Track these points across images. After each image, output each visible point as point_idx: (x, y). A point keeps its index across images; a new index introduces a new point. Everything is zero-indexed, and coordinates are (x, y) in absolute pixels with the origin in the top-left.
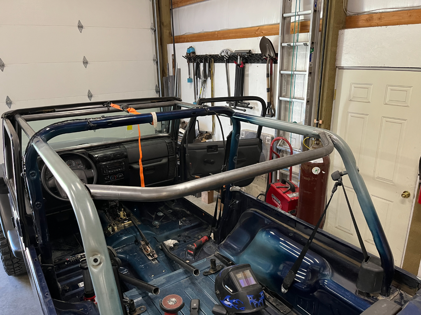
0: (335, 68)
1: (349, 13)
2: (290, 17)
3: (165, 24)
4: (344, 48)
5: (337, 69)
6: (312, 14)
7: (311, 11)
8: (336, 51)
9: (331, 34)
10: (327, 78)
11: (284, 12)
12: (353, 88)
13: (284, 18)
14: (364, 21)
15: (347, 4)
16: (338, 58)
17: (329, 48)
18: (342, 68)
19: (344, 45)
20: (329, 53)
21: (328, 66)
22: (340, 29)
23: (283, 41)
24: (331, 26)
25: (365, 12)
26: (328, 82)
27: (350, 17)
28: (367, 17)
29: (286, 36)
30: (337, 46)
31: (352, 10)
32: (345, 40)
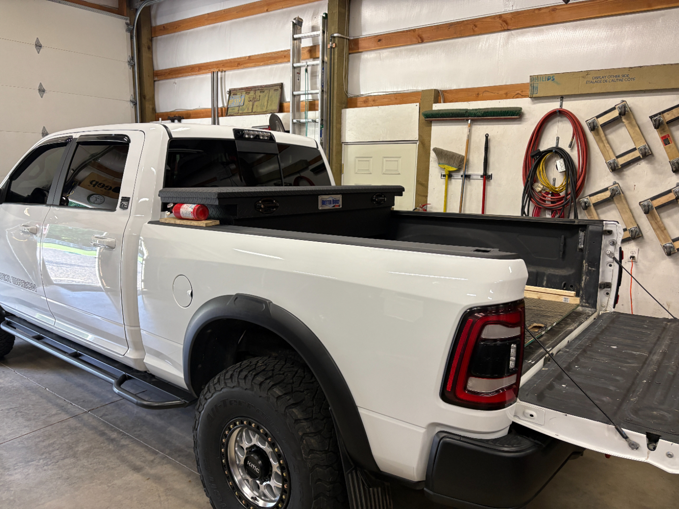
0: (340, 144)
1: (350, 95)
2: (299, 95)
3: (147, 97)
4: (347, 125)
5: (343, 145)
6: (320, 93)
7: (319, 91)
8: (341, 128)
9: (335, 112)
10: (334, 153)
11: (294, 90)
12: (357, 161)
13: (294, 96)
14: (362, 103)
15: (347, 87)
16: (343, 134)
17: (335, 124)
18: (347, 144)
19: (347, 123)
20: (335, 129)
21: (335, 141)
22: (343, 109)
23: (294, 118)
24: (335, 105)
25: (362, 95)
26: (336, 155)
27: (351, 98)
28: (364, 99)
29: (297, 114)
30: (341, 124)
31: (352, 92)
32: (347, 118)
